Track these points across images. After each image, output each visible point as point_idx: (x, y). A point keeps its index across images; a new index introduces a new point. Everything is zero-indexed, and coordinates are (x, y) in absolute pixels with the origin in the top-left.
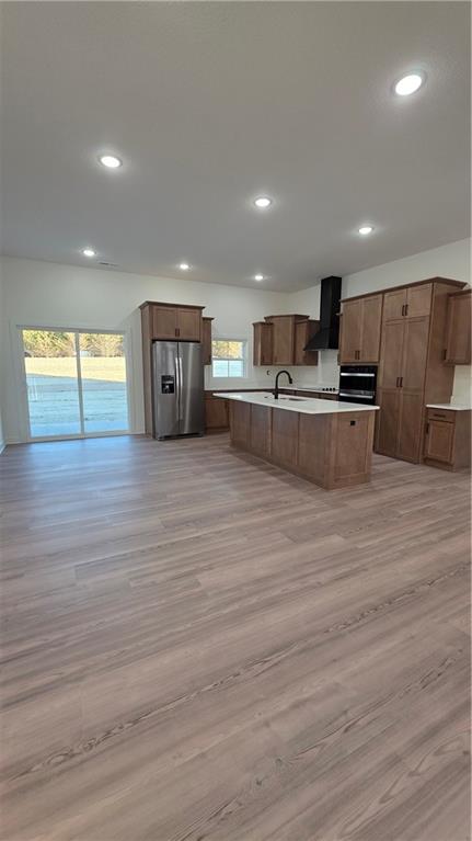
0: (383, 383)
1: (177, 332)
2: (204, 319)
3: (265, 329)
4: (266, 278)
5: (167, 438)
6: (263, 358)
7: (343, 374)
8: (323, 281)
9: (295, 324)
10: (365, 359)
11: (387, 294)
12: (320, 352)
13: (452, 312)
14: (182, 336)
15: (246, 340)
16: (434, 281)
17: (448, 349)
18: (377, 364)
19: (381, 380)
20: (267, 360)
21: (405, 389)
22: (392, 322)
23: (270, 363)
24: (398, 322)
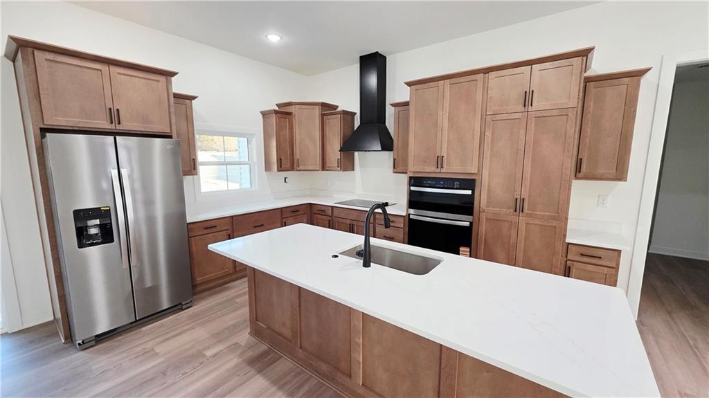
0: (489, 203)
1: (114, 115)
2: (177, 96)
3: (280, 119)
5: (108, 335)
6: (280, 161)
7: (412, 188)
8: (361, 57)
9: (323, 115)
10: (453, 168)
11: (492, 75)
12: (356, 154)
13: (591, 105)
14: (126, 125)
15: (252, 135)
16: (585, 53)
17: (585, 156)
18: (474, 180)
19: (482, 201)
20: (286, 164)
21: (529, 216)
22: (504, 116)
23: (292, 168)
24: (516, 116)
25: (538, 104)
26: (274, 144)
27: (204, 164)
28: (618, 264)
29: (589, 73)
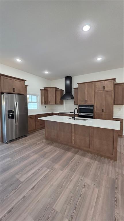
0: (97, 110)
1: (14, 90)
2: (25, 86)
3: (45, 91)
4: (49, 73)
5: (11, 141)
6: (45, 102)
7: (79, 108)
8: (66, 77)
9: (56, 90)
10: (89, 103)
11: (96, 83)
12: (64, 100)
13: (116, 89)
14: (16, 92)
15: (38, 95)
16: (114, 79)
17: (116, 100)
18: (93, 105)
19: (95, 110)
20: (46, 103)
21: (105, 113)
22: (99, 91)
23: (48, 104)
24: (101, 91)
25: (106, 89)
26: (44, 98)
27: (29, 102)
28: (123, 122)
29: (116, 83)
